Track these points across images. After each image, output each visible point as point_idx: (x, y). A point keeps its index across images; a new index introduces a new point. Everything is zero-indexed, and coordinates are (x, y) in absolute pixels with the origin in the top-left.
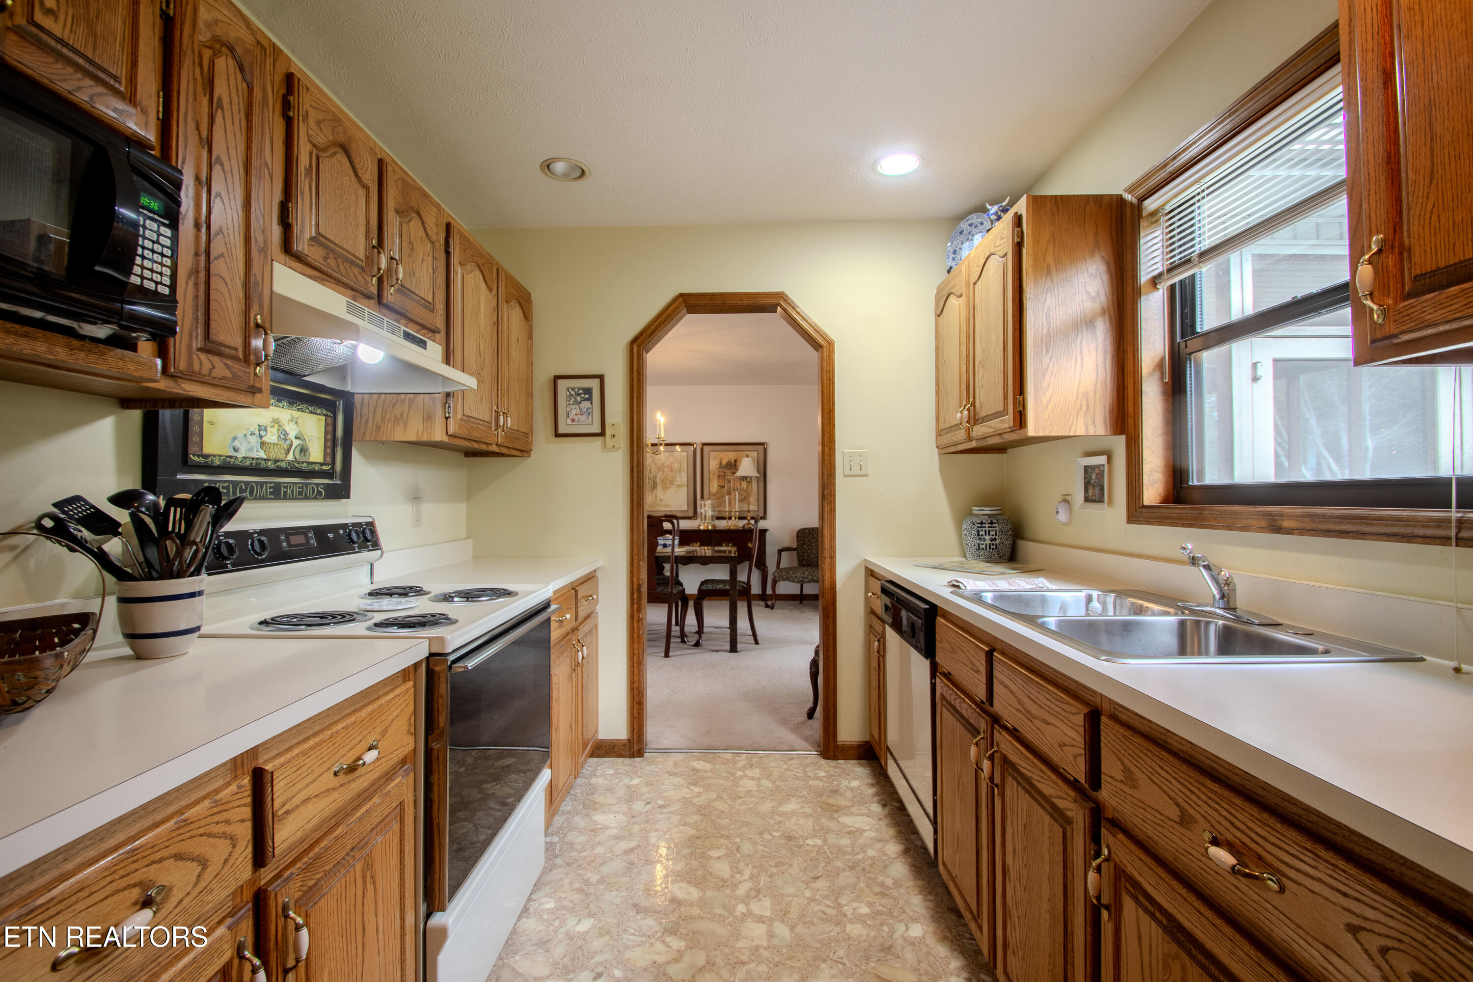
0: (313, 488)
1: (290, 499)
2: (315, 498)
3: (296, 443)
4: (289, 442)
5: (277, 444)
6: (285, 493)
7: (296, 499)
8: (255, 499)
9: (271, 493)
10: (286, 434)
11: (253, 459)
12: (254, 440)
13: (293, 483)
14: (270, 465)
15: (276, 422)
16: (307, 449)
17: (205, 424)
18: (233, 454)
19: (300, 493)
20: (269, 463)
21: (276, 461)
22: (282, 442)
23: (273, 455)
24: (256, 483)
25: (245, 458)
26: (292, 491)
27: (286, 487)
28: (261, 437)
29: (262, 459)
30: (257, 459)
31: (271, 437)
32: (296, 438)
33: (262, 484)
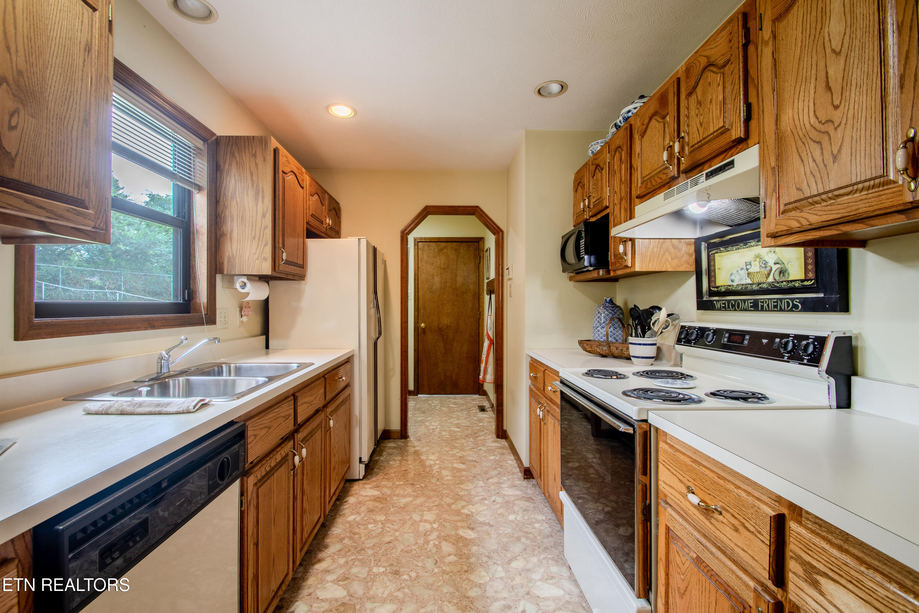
0: (788, 302)
1: (766, 311)
2: (791, 310)
3: (775, 267)
4: (769, 268)
5: (759, 272)
6: (762, 306)
7: (771, 311)
8: (741, 310)
9: (751, 307)
10: (766, 263)
11: (743, 285)
12: (744, 273)
13: (768, 299)
14: (755, 287)
15: (758, 256)
16: (786, 270)
17: (716, 270)
18: (731, 283)
19: (775, 306)
20: (754, 286)
21: (759, 284)
22: (763, 270)
23: (756, 280)
24: (741, 300)
25: (738, 285)
26: (768, 305)
27: (763, 302)
28: (747, 269)
29: (748, 284)
30: (746, 285)
31: (755, 268)
32: (775, 264)
33: (744, 301)
